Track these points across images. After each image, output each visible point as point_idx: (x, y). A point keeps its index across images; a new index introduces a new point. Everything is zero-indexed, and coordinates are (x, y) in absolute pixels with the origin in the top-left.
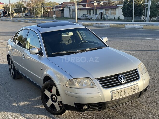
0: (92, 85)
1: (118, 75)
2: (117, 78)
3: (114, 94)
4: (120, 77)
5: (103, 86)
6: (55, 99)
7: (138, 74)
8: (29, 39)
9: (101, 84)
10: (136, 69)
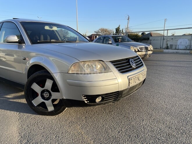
1: (128, 59)
2: (129, 62)
3: (131, 80)
5: (119, 70)
7: (140, 60)
9: (117, 68)
10: (138, 56)
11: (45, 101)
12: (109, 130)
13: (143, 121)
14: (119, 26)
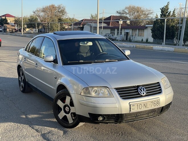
0: (109, 95)
1: (138, 86)
2: (137, 89)
3: (132, 106)
4: (140, 89)
5: (121, 96)
6: (69, 110)
7: (160, 87)
8: (43, 47)
9: (119, 94)
10: (158, 83)
11: (67, 115)
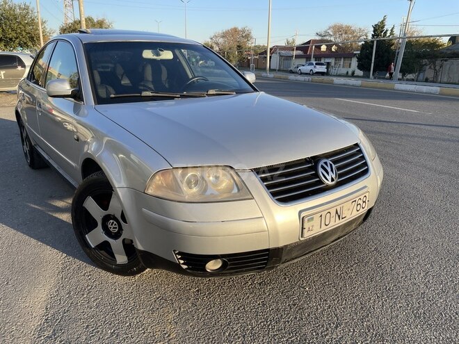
0: (235, 190)
7: (363, 158)
9: (268, 187)
10: (357, 145)
12: (239, 338)
13: (336, 327)
14: (384, 19)
